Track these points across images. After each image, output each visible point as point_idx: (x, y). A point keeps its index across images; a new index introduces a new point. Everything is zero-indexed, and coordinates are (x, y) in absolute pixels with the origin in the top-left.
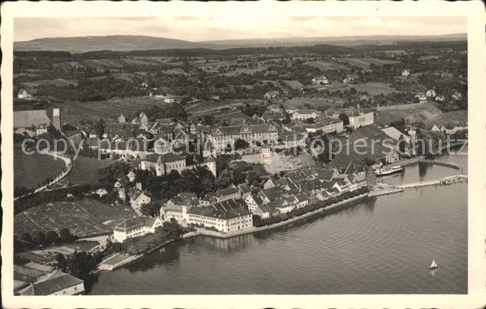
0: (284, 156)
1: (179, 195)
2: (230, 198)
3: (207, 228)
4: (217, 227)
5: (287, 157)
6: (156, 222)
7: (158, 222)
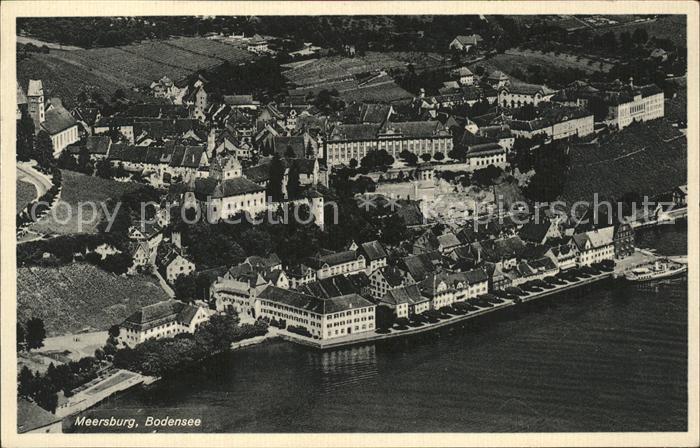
0: (460, 187)
1: (247, 261)
2: (340, 271)
3: (291, 329)
4: (309, 328)
5: (467, 189)
6: (198, 313)
7: (202, 314)
